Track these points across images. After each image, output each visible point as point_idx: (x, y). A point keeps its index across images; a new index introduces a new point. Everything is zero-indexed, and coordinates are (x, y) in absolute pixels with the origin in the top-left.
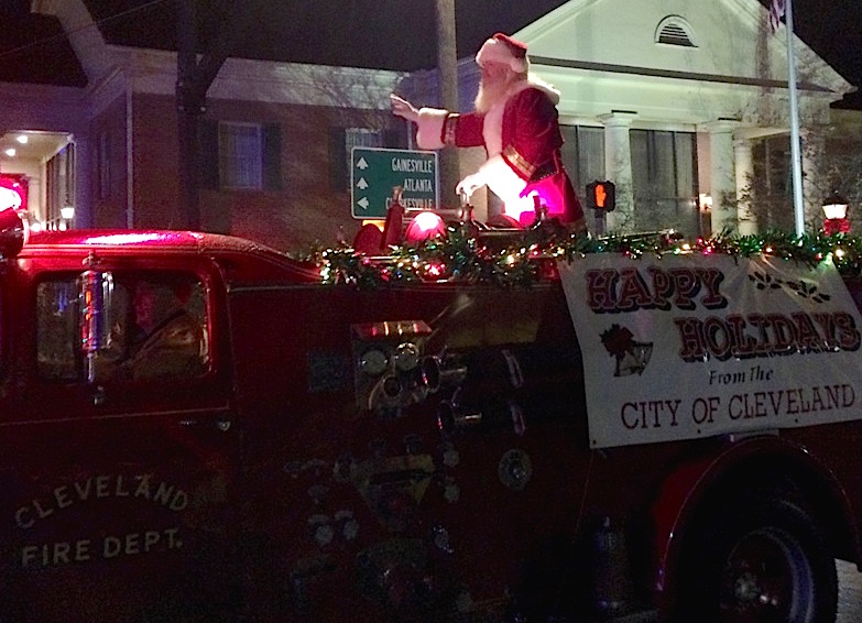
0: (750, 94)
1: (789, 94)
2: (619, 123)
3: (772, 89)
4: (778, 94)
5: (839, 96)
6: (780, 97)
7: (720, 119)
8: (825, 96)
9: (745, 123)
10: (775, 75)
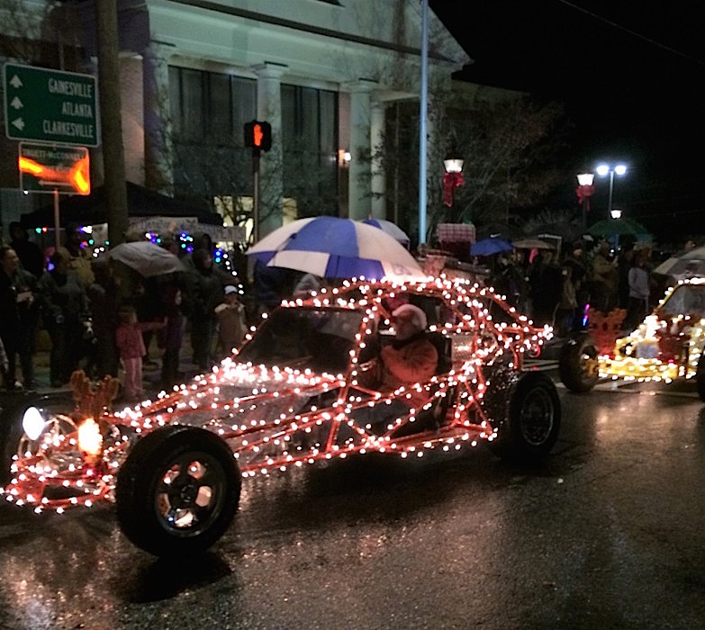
0: (387, 57)
1: (421, 60)
2: (271, 75)
3: (407, 55)
4: (410, 60)
5: (460, 67)
6: (412, 62)
7: (361, 79)
8: (447, 66)
9: (381, 85)
10: (409, 43)
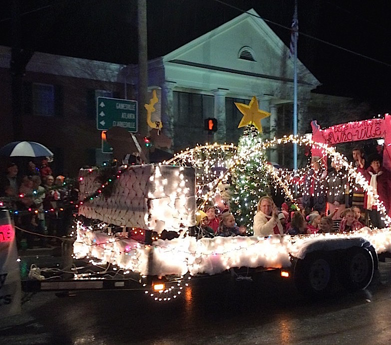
0: (278, 84)
1: (294, 85)
2: (221, 94)
3: (287, 82)
4: (289, 85)
5: (315, 87)
6: (290, 86)
7: (264, 95)
8: (308, 87)
9: (275, 97)
10: (288, 77)
